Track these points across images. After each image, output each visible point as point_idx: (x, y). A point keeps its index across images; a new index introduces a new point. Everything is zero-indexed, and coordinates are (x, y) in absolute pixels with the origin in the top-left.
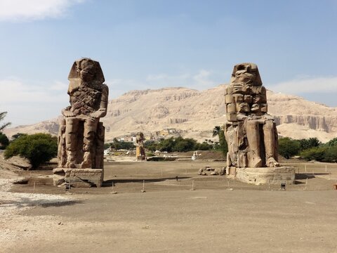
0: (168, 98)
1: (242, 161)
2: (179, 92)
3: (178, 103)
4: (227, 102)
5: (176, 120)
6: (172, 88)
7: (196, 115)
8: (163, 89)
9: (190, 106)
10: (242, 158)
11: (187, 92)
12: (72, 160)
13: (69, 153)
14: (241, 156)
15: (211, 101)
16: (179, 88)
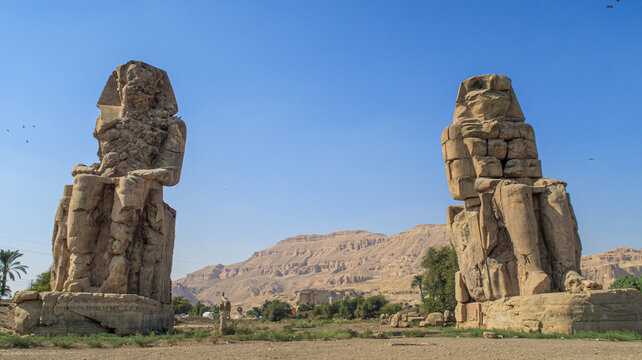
0: (342, 247)
1: (497, 283)
2: (357, 239)
3: (357, 254)
4: (450, 157)
5: (355, 278)
6: (348, 233)
7: (384, 270)
8: (334, 234)
9: (374, 257)
10: (496, 275)
11: (369, 238)
12: (78, 277)
13: (73, 257)
14: (492, 271)
15: (405, 249)
16: (358, 232)
